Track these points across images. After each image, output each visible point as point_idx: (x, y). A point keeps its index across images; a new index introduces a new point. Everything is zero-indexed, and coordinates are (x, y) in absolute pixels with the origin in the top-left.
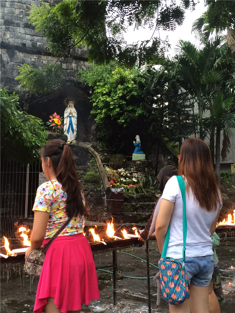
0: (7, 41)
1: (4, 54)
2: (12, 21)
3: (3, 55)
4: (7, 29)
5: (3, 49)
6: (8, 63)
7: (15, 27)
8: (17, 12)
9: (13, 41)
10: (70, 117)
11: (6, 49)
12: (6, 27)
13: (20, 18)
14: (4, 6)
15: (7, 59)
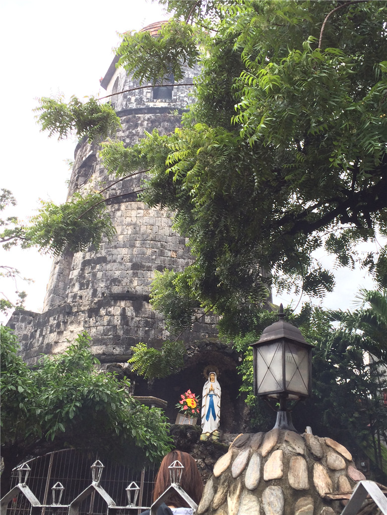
0: (133, 289)
1: (129, 307)
2: (141, 264)
3: (126, 308)
4: (135, 275)
5: (128, 301)
6: (132, 318)
7: (145, 272)
8: (149, 252)
9: (141, 290)
10: (211, 396)
11: (132, 300)
12: (133, 272)
13: (153, 259)
14: (133, 246)
15: (132, 314)
